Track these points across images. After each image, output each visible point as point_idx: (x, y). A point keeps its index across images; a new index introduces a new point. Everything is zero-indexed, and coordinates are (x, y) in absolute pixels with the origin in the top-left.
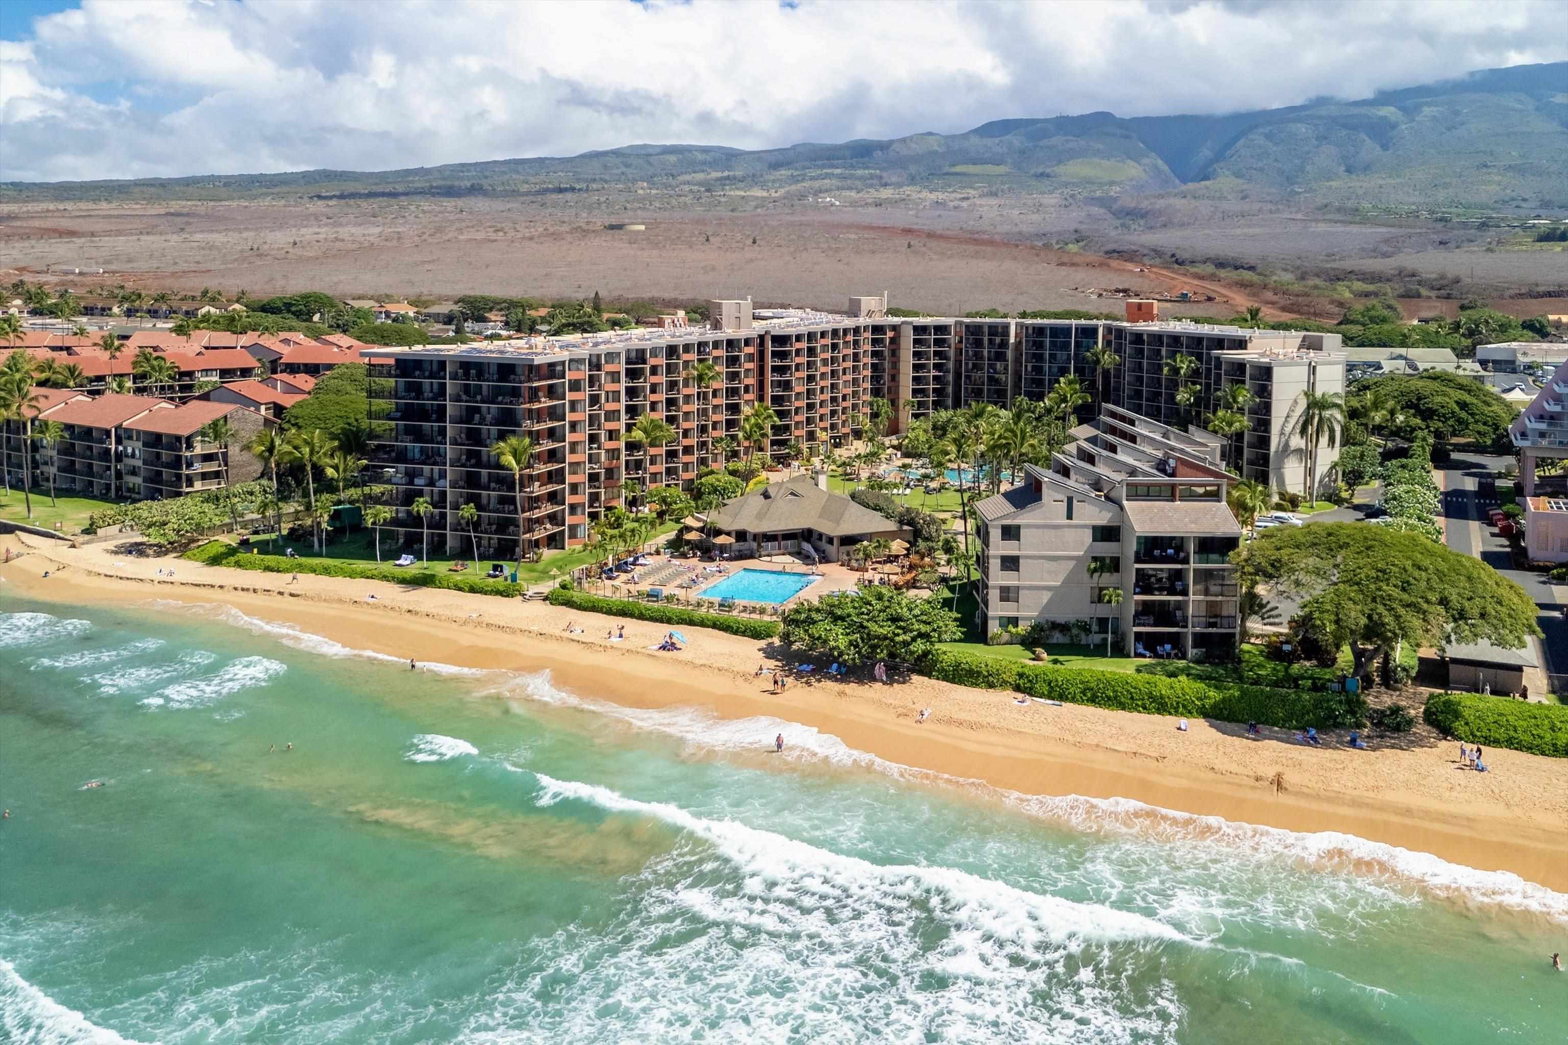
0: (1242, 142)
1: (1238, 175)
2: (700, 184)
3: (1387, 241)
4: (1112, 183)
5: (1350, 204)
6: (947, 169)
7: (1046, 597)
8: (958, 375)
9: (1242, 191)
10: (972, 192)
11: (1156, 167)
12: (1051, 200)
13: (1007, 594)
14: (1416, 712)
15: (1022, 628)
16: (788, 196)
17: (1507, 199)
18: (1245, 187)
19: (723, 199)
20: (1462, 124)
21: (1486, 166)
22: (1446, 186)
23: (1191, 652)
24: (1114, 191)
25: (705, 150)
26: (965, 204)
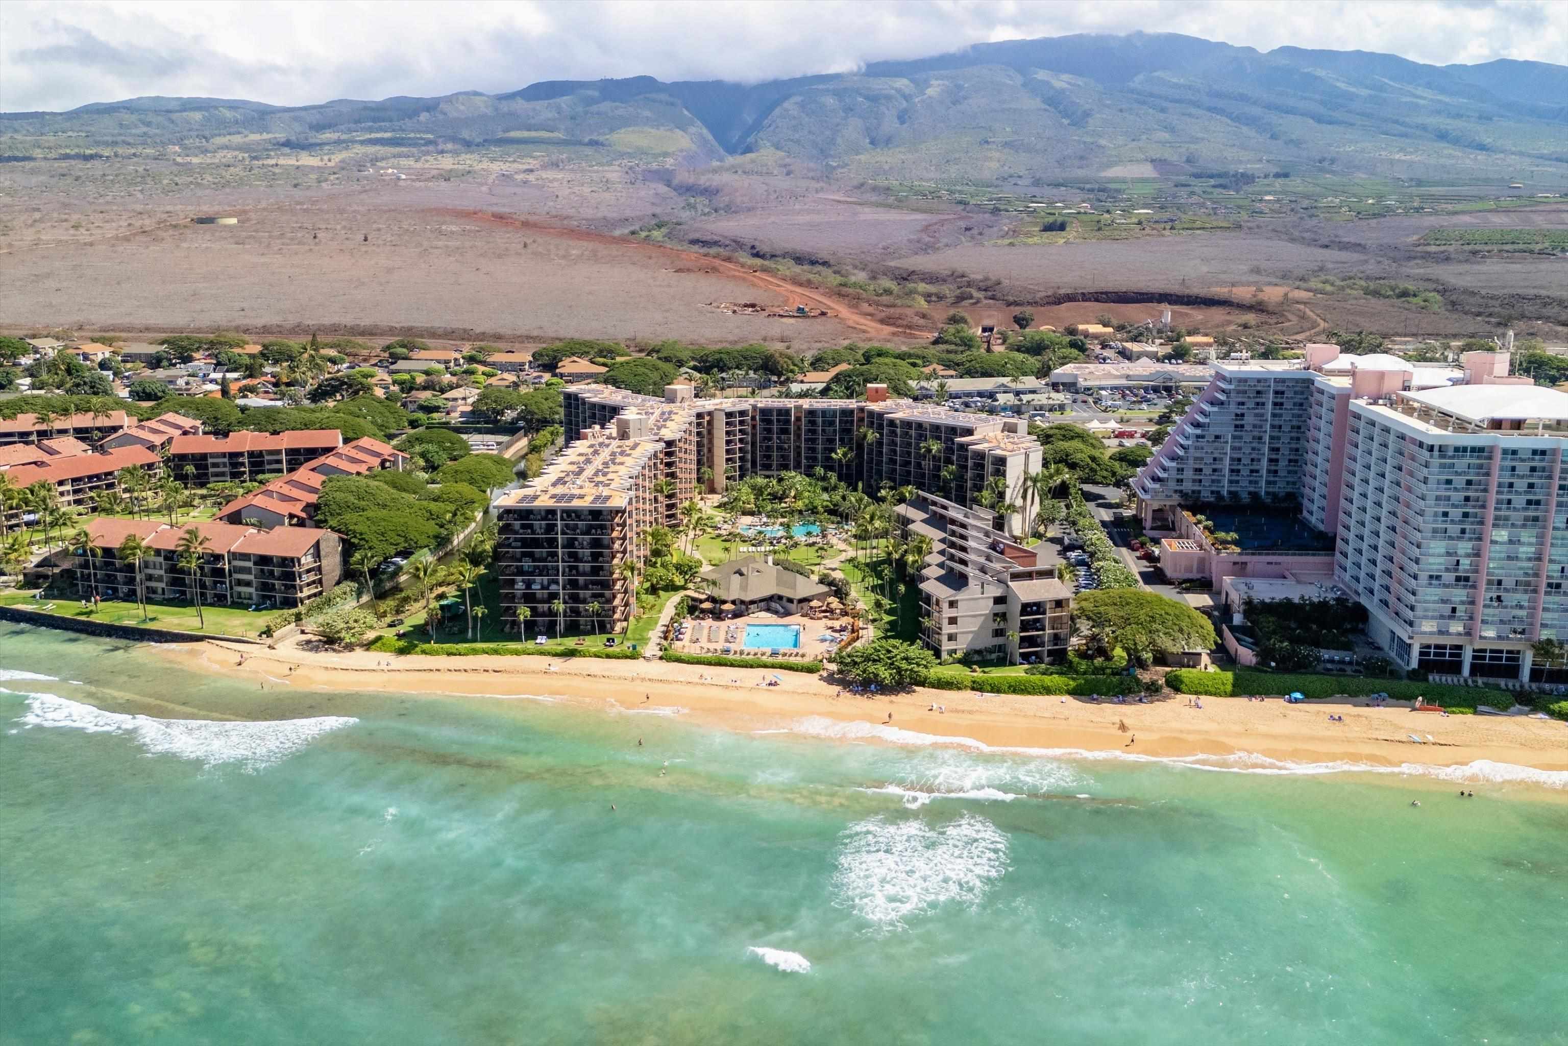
0: (777, 111)
1: (778, 147)
2: (240, 148)
3: (926, 229)
4: (666, 154)
5: (881, 182)
6: (500, 135)
7: (970, 636)
8: (753, 444)
9: (785, 166)
10: (532, 163)
11: (701, 135)
12: (614, 174)
13: (951, 638)
14: (1162, 681)
15: (959, 655)
16: (343, 166)
17: (1006, 176)
18: (788, 160)
19: (277, 170)
20: (965, 98)
21: (987, 142)
22: (957, 161)
23: (1047, 659)
24: (669, 163)
25: (233, 105)
26: (531, 177)
